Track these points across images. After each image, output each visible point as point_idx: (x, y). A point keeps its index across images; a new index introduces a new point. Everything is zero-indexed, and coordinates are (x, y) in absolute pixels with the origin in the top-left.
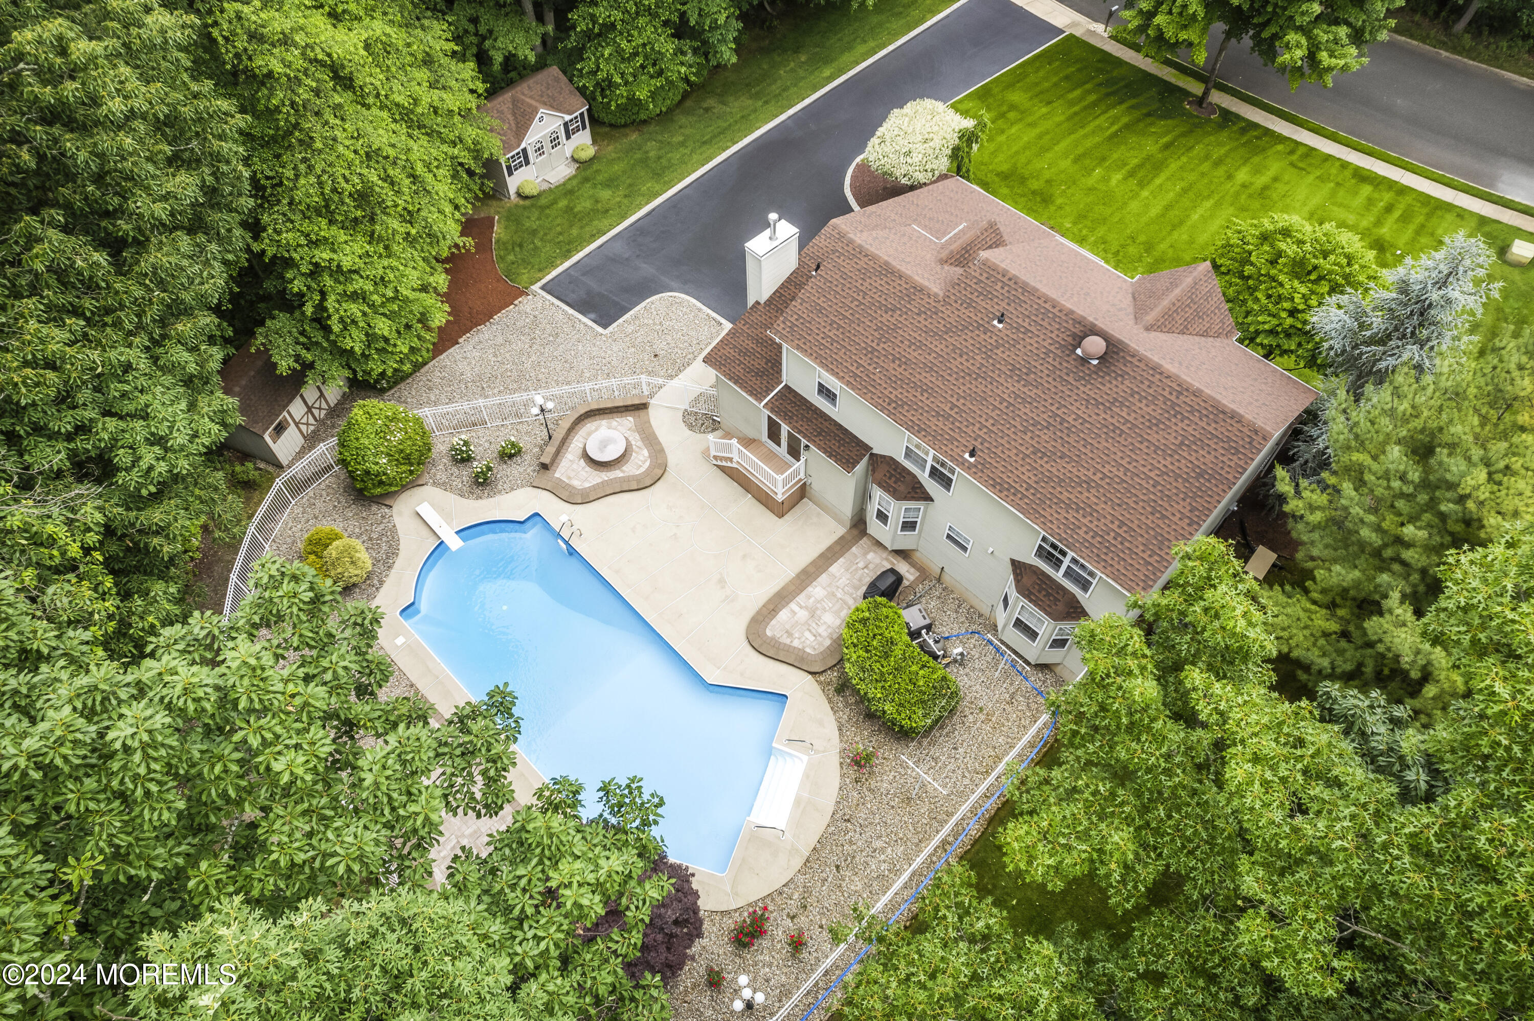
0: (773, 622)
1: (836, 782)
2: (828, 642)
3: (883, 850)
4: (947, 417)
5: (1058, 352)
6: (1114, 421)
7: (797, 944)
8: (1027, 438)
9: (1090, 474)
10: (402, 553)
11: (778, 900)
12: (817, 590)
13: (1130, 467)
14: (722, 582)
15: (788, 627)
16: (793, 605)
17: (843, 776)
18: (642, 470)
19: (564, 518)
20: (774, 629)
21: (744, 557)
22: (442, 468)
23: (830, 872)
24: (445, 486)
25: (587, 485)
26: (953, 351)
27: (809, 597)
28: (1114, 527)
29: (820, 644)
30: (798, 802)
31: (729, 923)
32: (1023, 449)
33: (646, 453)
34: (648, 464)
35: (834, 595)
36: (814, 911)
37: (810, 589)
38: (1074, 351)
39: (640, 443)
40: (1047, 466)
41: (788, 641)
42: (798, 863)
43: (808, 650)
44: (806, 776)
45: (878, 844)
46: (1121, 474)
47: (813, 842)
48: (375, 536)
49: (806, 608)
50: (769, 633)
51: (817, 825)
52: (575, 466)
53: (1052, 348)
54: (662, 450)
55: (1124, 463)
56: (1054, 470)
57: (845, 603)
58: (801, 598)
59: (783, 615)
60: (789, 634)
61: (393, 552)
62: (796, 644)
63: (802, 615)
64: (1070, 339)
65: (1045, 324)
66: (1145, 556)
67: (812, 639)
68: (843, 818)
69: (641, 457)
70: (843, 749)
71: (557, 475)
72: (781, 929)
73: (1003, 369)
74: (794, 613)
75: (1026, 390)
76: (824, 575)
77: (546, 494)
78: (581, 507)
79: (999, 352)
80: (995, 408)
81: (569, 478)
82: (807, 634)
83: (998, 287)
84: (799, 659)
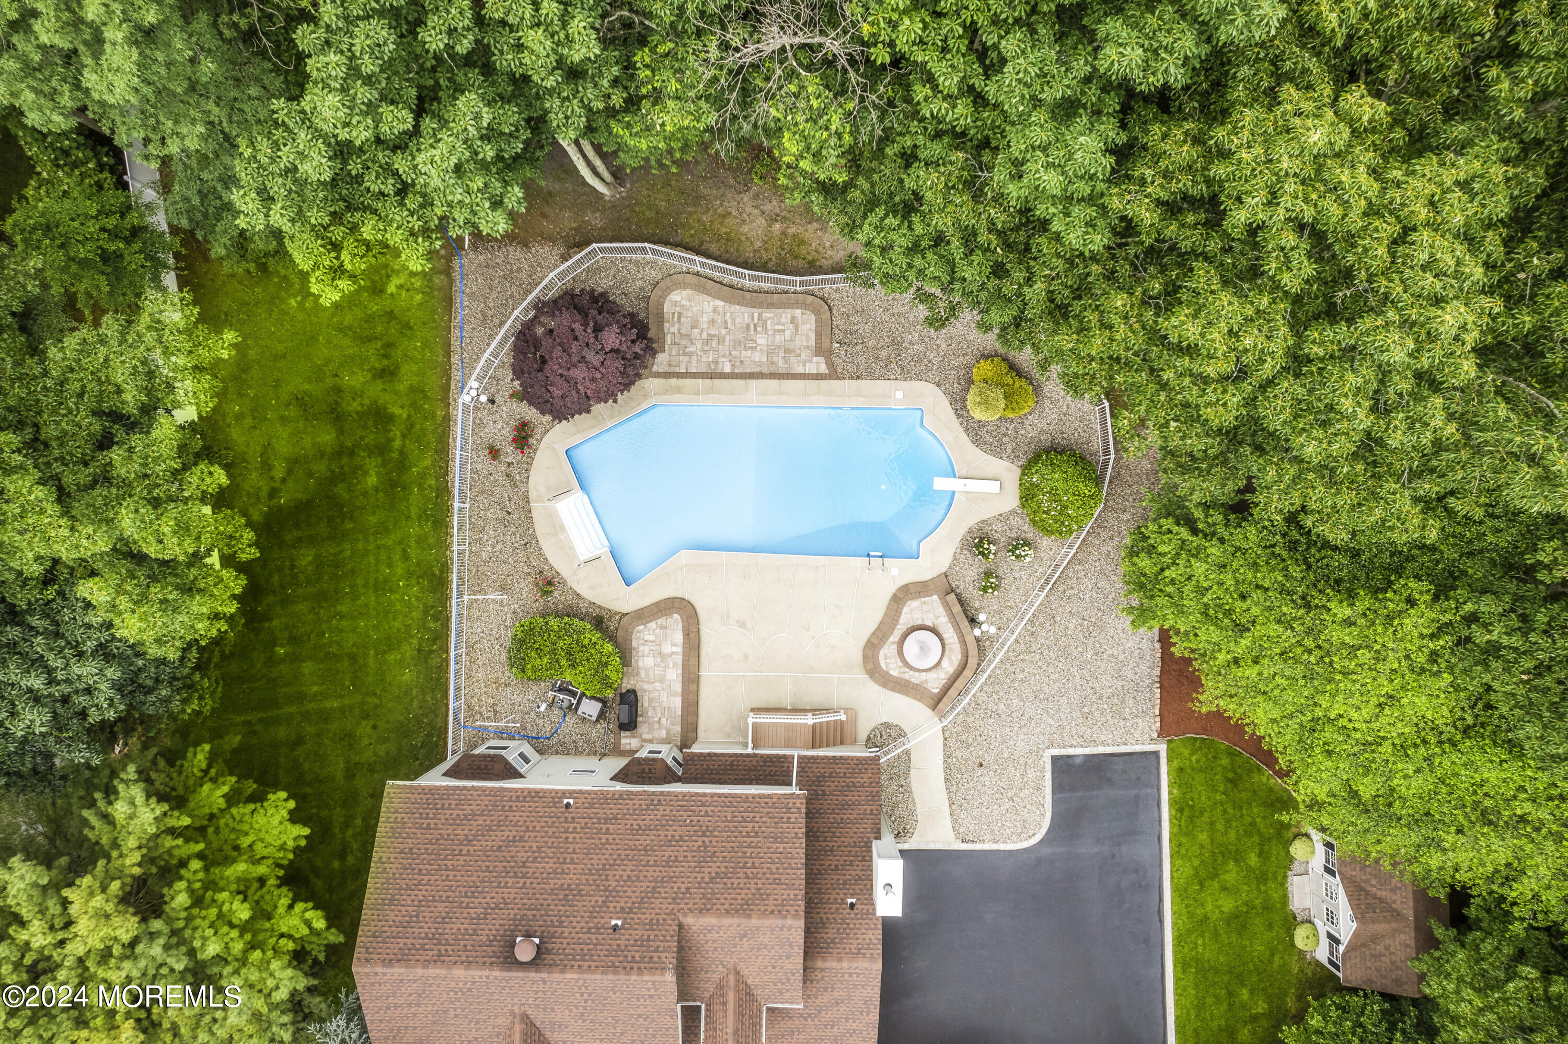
0: (680, 626)
1: (552, 560)
2: (634, 644)
3: (493, 546)
4: (607, 820)
5: (552, 930)
6: (476, 901)
7: (494, 453)
8: (534, 845)
9: (472, 849)
10: (972, 447)
11: (525, 466)
12: (674, 675)
13: (445, 873)
14: (743, 625)
15: (669, 631)
16: (679, 649)
17: (552, 568)
18: (881, 657)
19: (894, 572)
20: (675, 621)
21: (746, 657)
22: (1022, 525)
23: (511, 507)
24: (1003, 518)
25: (906, 610)
26: (638, 877)
27: (675, 665)
28: (432, 822)
29: (638, 639)
30: (563, 528)
31: (539, 430)
32: (532, 834)
33: (894, 673)
34: (883, 666)
35: (662, 681)
36: (501, 479)
37: (680, 671)
38: (541, 939)
39: (906, 676)
40: (506, 834)
41: (660, 621)
42: (532, 495)
43: (641, 627)
44: (572, 548)
45: (498, 547)
46: (449, 863)
47: (535, 514)
48: (1005, 440)
49: (670, 656)
50: (676, 616)
51: (541, 525)
52: (931, 616)
53: (560, 930)
54: (885, 685)
55: (451, 873)
56: (500, 834)
57: (649, 683)
58: (679, 659)
59: (679, 637)
60: (663, 627)
61: (978, 441)
62: (653, 625)
63: (667, 649)
64: (550, 946)
65: (578, 947)
67: (646, 638)
68: (530, 542)
69: (892, 666)
70: (565, 583)
71: (935, 597)
72: (510, 453)
73: (588, 888)
74: (674, 645)
75: (559, 882)
76: (680, 690)
77: (927, 576)
78: (893, 589)
79: (600, 899)
80: (574, 852)
81: (924, 603)
82: (652, 638)
83: (637, 955)
84: (641, 617)
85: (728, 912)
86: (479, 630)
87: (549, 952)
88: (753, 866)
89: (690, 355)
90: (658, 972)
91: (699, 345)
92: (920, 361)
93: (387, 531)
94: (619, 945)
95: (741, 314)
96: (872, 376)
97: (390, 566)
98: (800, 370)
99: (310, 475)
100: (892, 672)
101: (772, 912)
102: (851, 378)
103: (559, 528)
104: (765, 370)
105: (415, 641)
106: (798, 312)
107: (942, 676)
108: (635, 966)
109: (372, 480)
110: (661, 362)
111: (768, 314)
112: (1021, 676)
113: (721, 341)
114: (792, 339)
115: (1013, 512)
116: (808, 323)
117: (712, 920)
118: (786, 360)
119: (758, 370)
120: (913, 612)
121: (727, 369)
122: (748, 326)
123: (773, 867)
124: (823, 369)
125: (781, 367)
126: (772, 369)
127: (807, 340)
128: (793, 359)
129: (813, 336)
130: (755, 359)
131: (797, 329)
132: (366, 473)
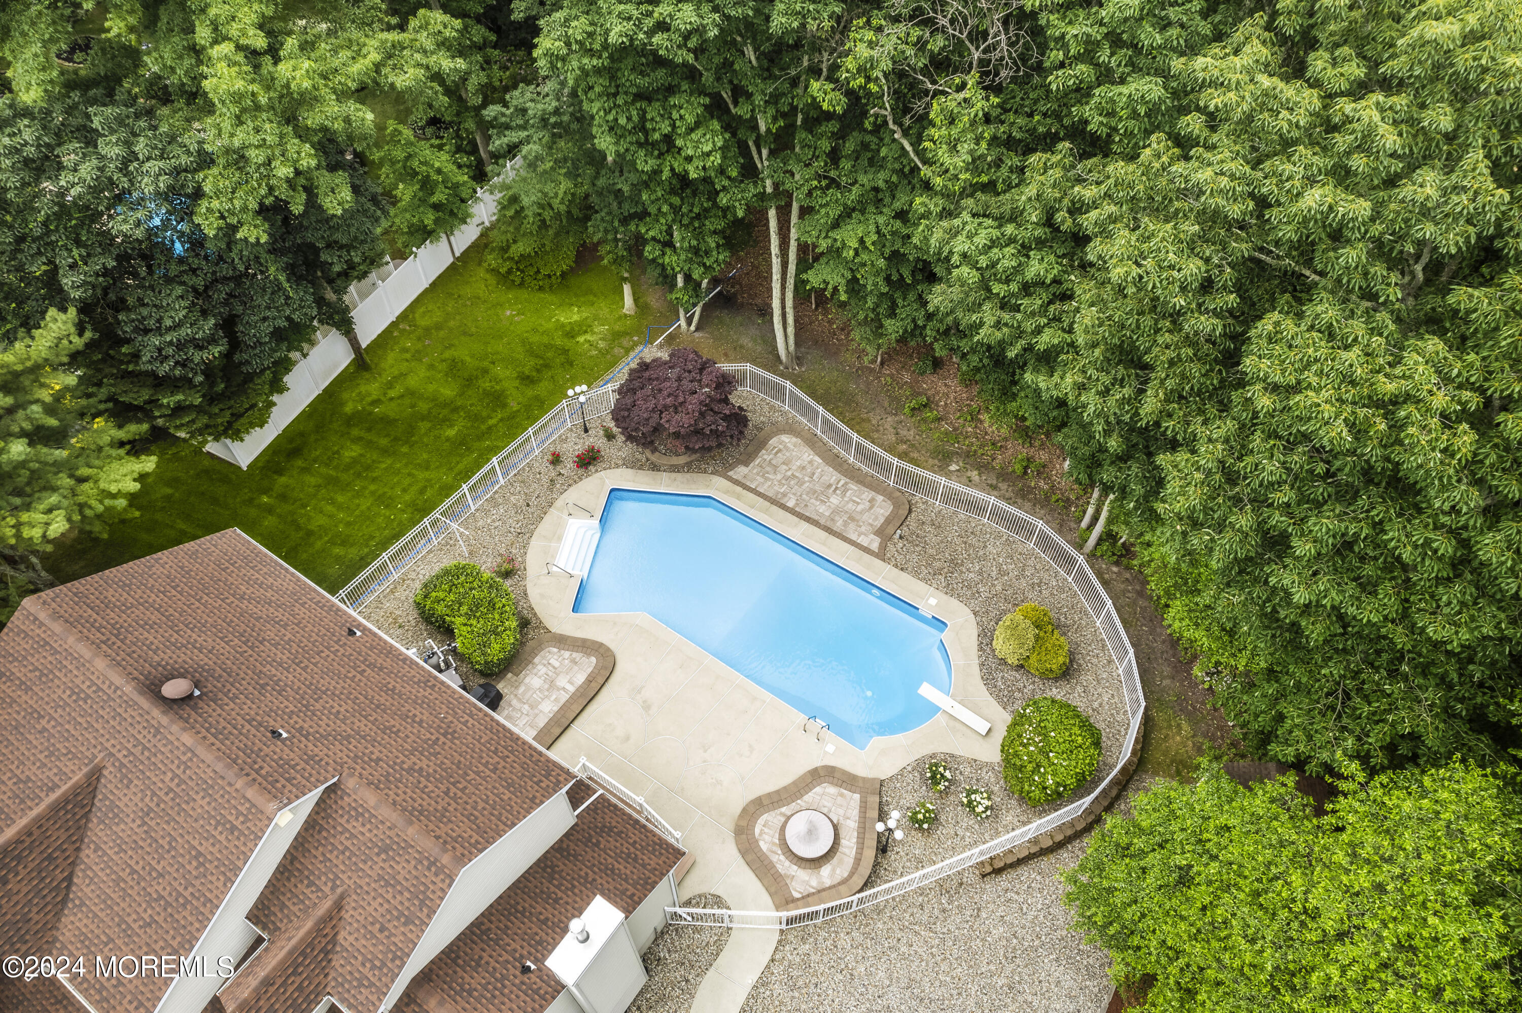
0: (590, 670)
1: (529, 557)
2: (536, 660)
4: (372, 666)
5: (220, 695)
6: (190, 633)
7: (556, 460)
8: (289, 636)
9: (237, 603)
10: (978, 680)
11: (571, 482)
12: (548, 708)
14: (647, 707)
15: (576, 668)
16: (572, 689)
17: (524, 562)
18: (761, 822)
19: (830, 748)
20: (589, 664)
21: (627, 738)
22: (992, 782)
23: (533, 502)
25: (818, 789)
26: (345, 718)
27: (556, 700)
28: (232, 569)
29: (544, 658)
30: (560, 539)
32: (297, 629)
33: (764, 846)
34: (757, 831)
35: (532, 707)
36: (545, 480)
37: (556, 709)
38: (202, 694)
39: (774, 858)
40: (277, 614)
41: (575, 655)
42: (558, 503)
43: (555, 651)
44: (554, 557)
45: (497, 524)
46: (206, 598)
47: (547, 518)
48: (1017, 695)
49: (559, 689)
50: (592, 661)
51: (544, 527)
52: (841, 812)
53: (226, 700)
54: (744, 853)
55: (198, 605)
56: (272, 611)
57: (520, 700)
58: (564, 697)
59: (580, 678)
60: (574, 662)
61: (989, 680)
62: (567, 654)
63: (562, 682)
64: (201, 704)
65: (223, 723)
67: (552, 661)
68: (524, 535)
69: (766, 837)
70: (524, 578)
71: (857, 796)
72: (568, 467)
73: (292, 693)
74: (571, 682)
75: (274, 671)
76: (542, 725)
77: (861, 771)
78: (818, 763)
79: (292, 708)
81: (842, 795)
82: (556, 664)
83: (267, 768)
84: (562, 641)
85: (394, 803)
87: (195, 708)
88: (463, 790)
89: (767, 479)
90: (268, 796)
91: (779, 477)
92: (969, 587)
93: (427, 469)
94: (260, 750)
95: (832, 475)
96: (916, 574)
97: (404, 490)
98: (853, 537)
99: (413, 406)
100: (761, 844)
101: (437, 837)
102: (896, 566)
103: (557, 537)
104: (822, 522)
105: (366, 550)
106: (880, 498)
107: (814, 883)
108: (254, 775)
109: (451, 433)
110: (740, 472)
111: (853, 486)
112: (904, 949)
113: (801, 483)
114: (862, 512)
115: (989, 766)
116: (883, 509)
117: (370, 798)
118: (845, 524)
119: (816, 518)
120: (825, 793)
121: (790, 504)
122: (830, 486)
123: (481, 805)
124: (875, 546)
125: (838, 525)
126: (829, 524)
127: (876, 519)
128: (852, 526)
129: (882, 520)
130: (821, 510)
131: (871, 508)
132: (451, 426)
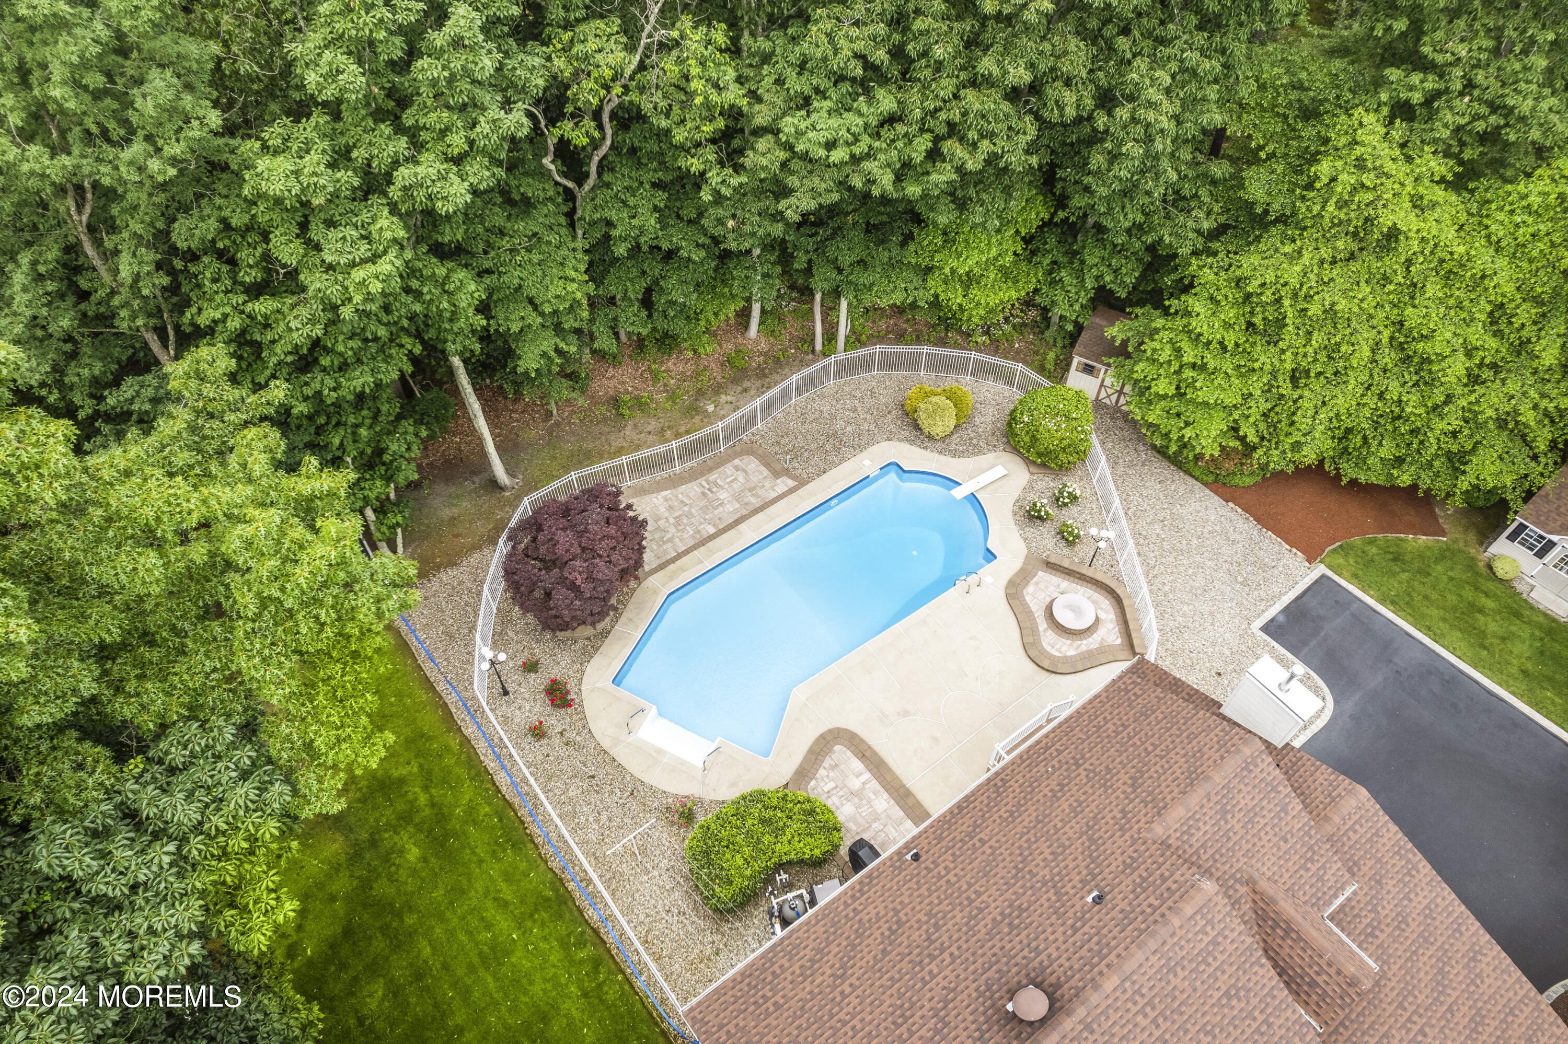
0: (849, 753)
1: (672, 789)
3: (597, 821)
4: (971, 835)
5: (1036, 963)
6: (916, 1018)
7: (538, 732)
8: (920, 916)
9: (853, 980)
10: (956, 460)
11: (579, 724)
12: (883, 803)
13: (847, 1027)
14: (906, 713)
15: (842, 767)
16: (867, 776)
17: (676, 796)
18: (1048, 649)
19: (988, 579)
20: (840, 752)
21: (935, 739)
22: (1046, 484)
23: (590, 770)
24: (1030, 487)
25: (1028, 599)
26: (1063, 845)
27: (875, 794)
28: (778, 998)
29: (820, 795)
30: (660, 751)
31: (571, 685)
32: (908, 910)
33: (1071, 652)
34: (1057, 654)
35: (877, 819)
36: (564, 752)
37: (886, 796)
38: (1034, 982)
39: (1084, 648)
40: (877, 934)
41: (826, 764)
42: (606, 743)
43: (813, 783)
44: (683, 763)
45: (604, 818)
46: (842, 1015)
47: (620, 759)
48: (974, 442)
49: (863, 788)
50: (837, 748)
51: (634, 765)
52: (1052, 589)
53: (1043, 956)
54: (1074, 669)
55: (856, 1021)
56: (870, 941)
57: (865, 830)
58: (875, 784)
59: (857, 765)
60: (834, 767)
61: (955, 454)
62: (822, 772)
63: (855, 784)
64: (1053, 979)
65: (1083, 952)
66: (731, 1027)
67: (826, 789)
68: (635, 788)
69: (1064, 648)
70: (701, 801)
71: (1040, 573)
72: (555, 721)
73: (1025, 898)
74: (858, 775)
75: (988, 920)
76: (901, 813)
77: (1017, 564)
78: (1002, 593)
79: (1051, 894)
80: (970, 885)
81: (1037, 584)
82: (831, 785)
83: (1151, 900)
84: (804, 773)
85: (1184, 793)
86: (642, 917)
87: (1058, 986)
89: (670, 540)
90: (1192, 892)
91: (672, 530)
92: (860, 435)
93: (463, 892)
94: (1122, 911)
95: (692, 489)
96: (834, 465)
97: (488, 927)
98: (773, 495)
99: (333, 898)
100: (1069, 653)
101: (1222, 758)
102: (819, 475)
103: (655, 755)
104: (745, 512)
106: (737, 462)
107: (1111, 626)
108: (1163, 909)
109: (413, 853)
110: (651, 559)
111: (713, 477)
112: (1167, 588)
113: (689, 515)
114: (748, 480)
115: (1030, 482)
116: (750, 464)
117: (1177, 813)
118: (757, 496)
119: (738, 515)
120: (1035, 596)
121: (712, 530)
122: (704, 494)
124: (791, 483)
125: (755, 502)
126: (750, 508)
127: (760, 473)
128: (760, 492)
129: (763, 468)
130: (730, 509)
131: (745, 471)
132: (402, 852)
